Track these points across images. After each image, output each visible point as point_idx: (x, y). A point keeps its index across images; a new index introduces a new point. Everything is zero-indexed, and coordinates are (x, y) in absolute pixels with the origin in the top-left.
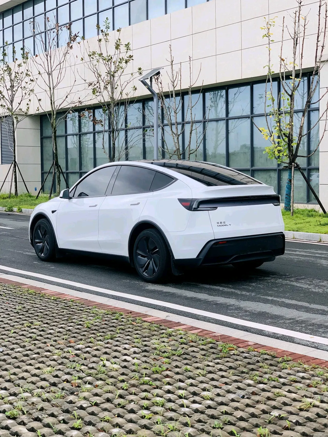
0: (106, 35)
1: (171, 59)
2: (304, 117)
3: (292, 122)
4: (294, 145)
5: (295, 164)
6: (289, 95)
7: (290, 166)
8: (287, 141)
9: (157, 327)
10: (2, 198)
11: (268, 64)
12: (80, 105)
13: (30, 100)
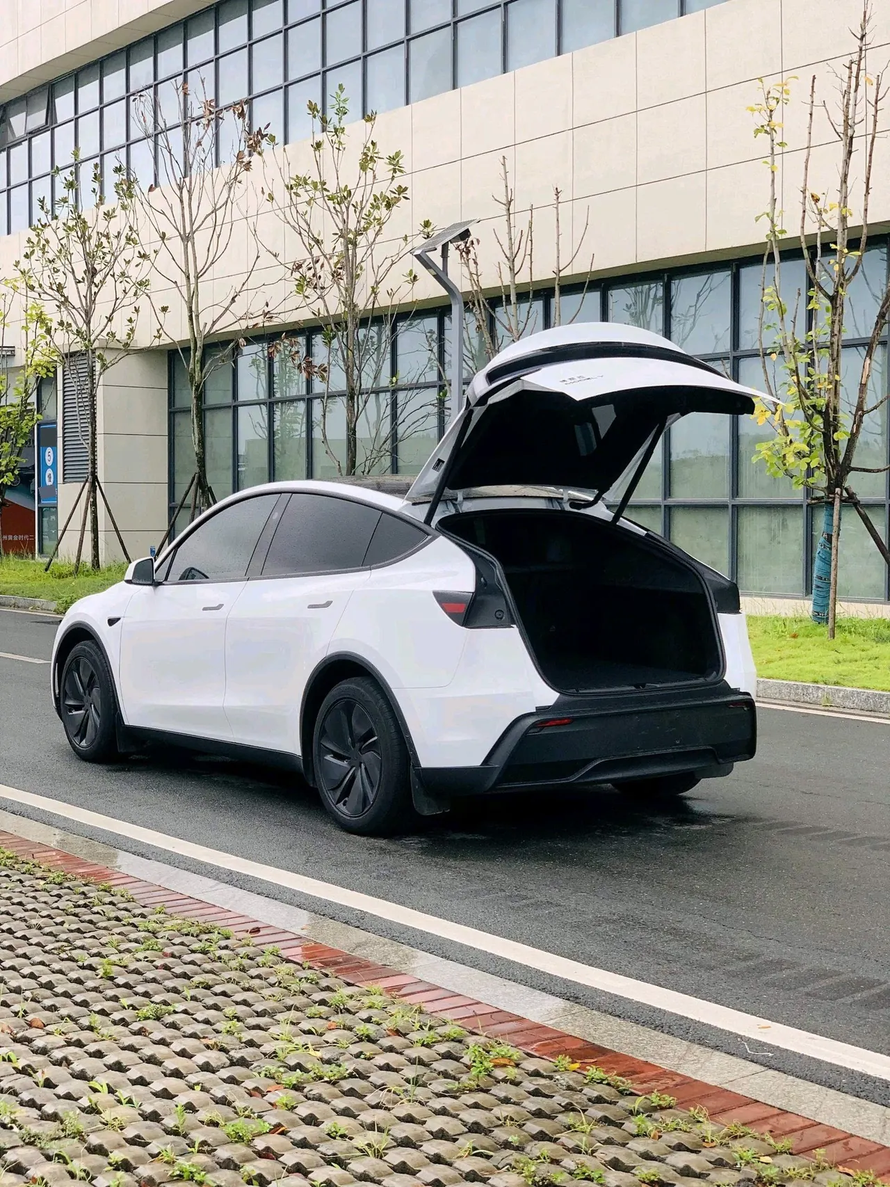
0: (336, 130)
1: (507, 196)
2: (870, 358)
3: (837, 373)
4: (841, 437)
5: (844, 491)
6: (827, 295)
7: (829, 498)
8: (822, 426)
9: (311, 981)
10: (57, 574)
11: (768, 210)
12: (267, 324)
13: (137, 310)
